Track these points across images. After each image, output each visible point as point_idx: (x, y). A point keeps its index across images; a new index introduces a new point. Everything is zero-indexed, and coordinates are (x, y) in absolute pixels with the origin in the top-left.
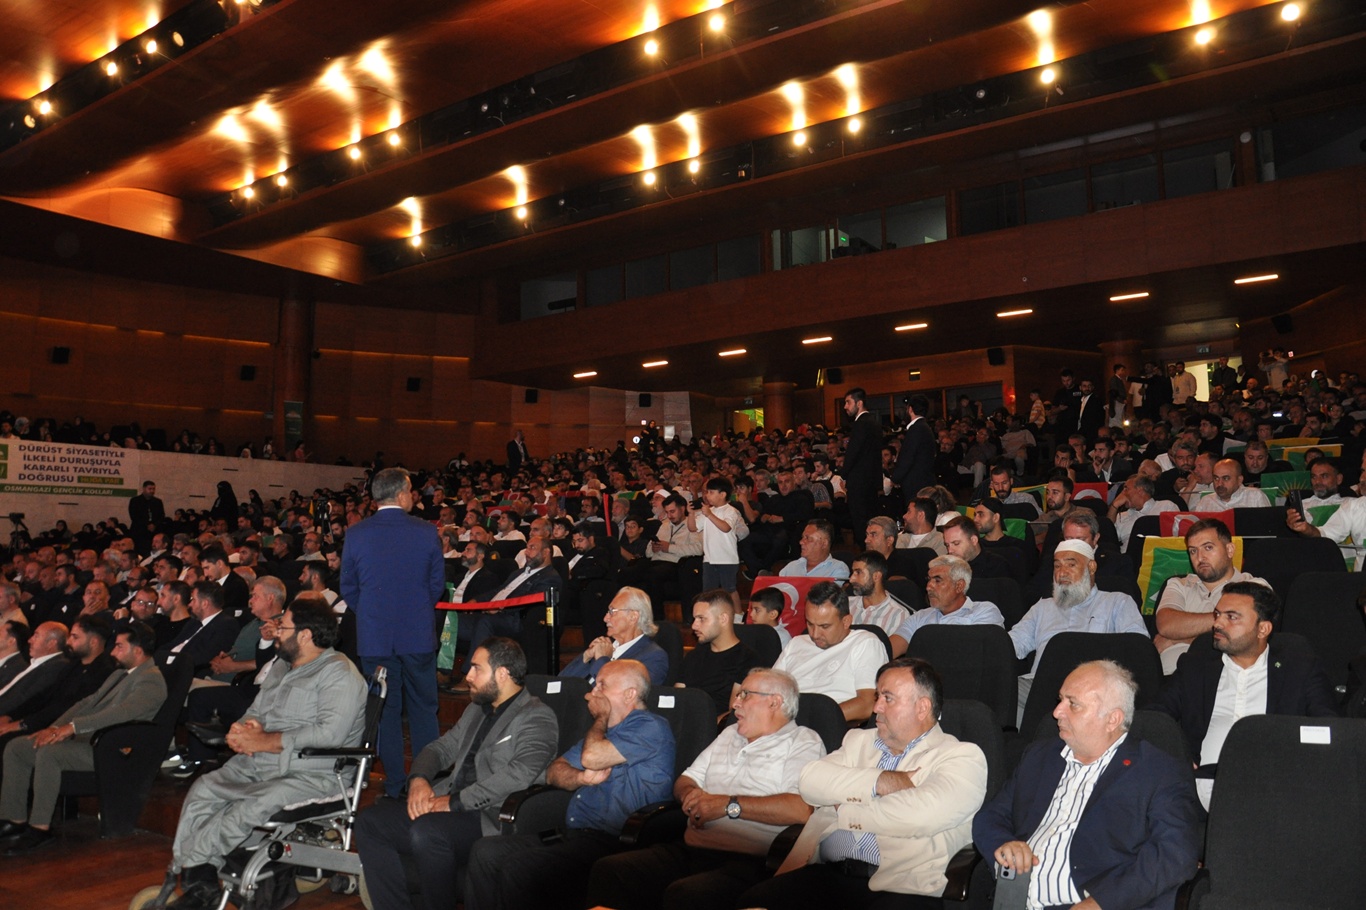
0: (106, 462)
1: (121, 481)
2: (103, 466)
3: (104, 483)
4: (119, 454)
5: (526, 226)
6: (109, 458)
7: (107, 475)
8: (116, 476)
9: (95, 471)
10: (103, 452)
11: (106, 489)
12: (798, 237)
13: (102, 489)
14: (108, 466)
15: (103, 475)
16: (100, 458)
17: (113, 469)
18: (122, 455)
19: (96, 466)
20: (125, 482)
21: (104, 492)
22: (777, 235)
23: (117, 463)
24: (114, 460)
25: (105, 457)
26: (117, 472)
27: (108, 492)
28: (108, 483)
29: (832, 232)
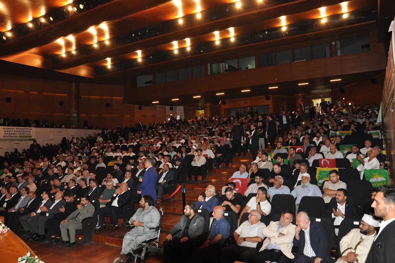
0: (27, 132)
1: (31, 137)
2: (26, 133)
3: (26, 137)
4: (30, 129)
5: (141, 63)
6: (27, 130)
7: (27, 135)
8: (30, 135)
9: (24, 134)
10: (26, 129)
11: (27, 139)
12: (214, 66)
13: (26, 139)
14: (27, 133)
15: (26, 135)
16: (25, 130)
17: (29, 133)
18: (31, 129)
19: (24, 133)
20: (32, 137)
21: (26, 140)
22: (209, 65)
23: (30, 132)
24: (29, 131)
25: (26, 130)
26: (30, 134)
27: (28, 140)
28: (27, 137)
29: (224, 63)
